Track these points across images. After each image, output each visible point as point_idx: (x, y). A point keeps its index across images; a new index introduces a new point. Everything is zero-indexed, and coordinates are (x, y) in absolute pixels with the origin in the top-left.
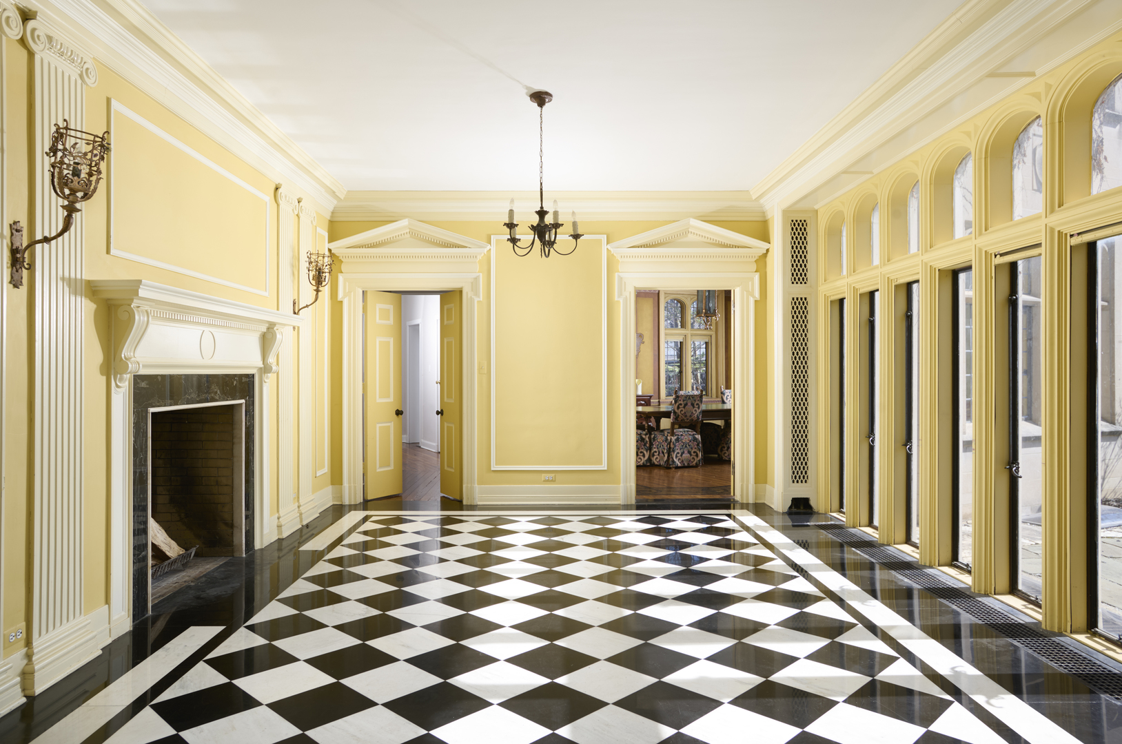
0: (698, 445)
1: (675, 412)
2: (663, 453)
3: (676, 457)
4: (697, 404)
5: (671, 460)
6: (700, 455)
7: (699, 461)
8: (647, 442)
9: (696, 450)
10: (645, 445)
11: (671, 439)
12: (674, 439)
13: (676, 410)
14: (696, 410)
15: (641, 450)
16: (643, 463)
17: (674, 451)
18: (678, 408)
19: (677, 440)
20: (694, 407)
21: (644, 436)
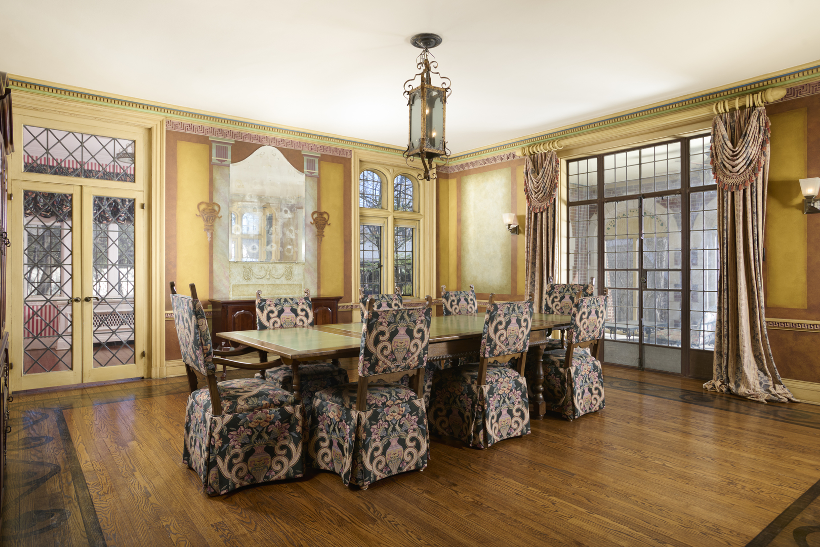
0: (420, 422)
1: (368, 353)
2: (341, 447)
3: (372, 458)
4: (420, 331)
5: (359, 467)
6: (424, 446)
7: (422, 458)
8: (297, 420)
9: (415, 434)
10: (292, 429)
11: (359, 417)
12: (365, 416)
13: (372, 348)
14: (416, 345)
15: (282, 442)
16: (287, 474)
17: (366, 447)
18: (377, 342)
19: (374, 418)
20: (412, 338)
21: (289, 409)
